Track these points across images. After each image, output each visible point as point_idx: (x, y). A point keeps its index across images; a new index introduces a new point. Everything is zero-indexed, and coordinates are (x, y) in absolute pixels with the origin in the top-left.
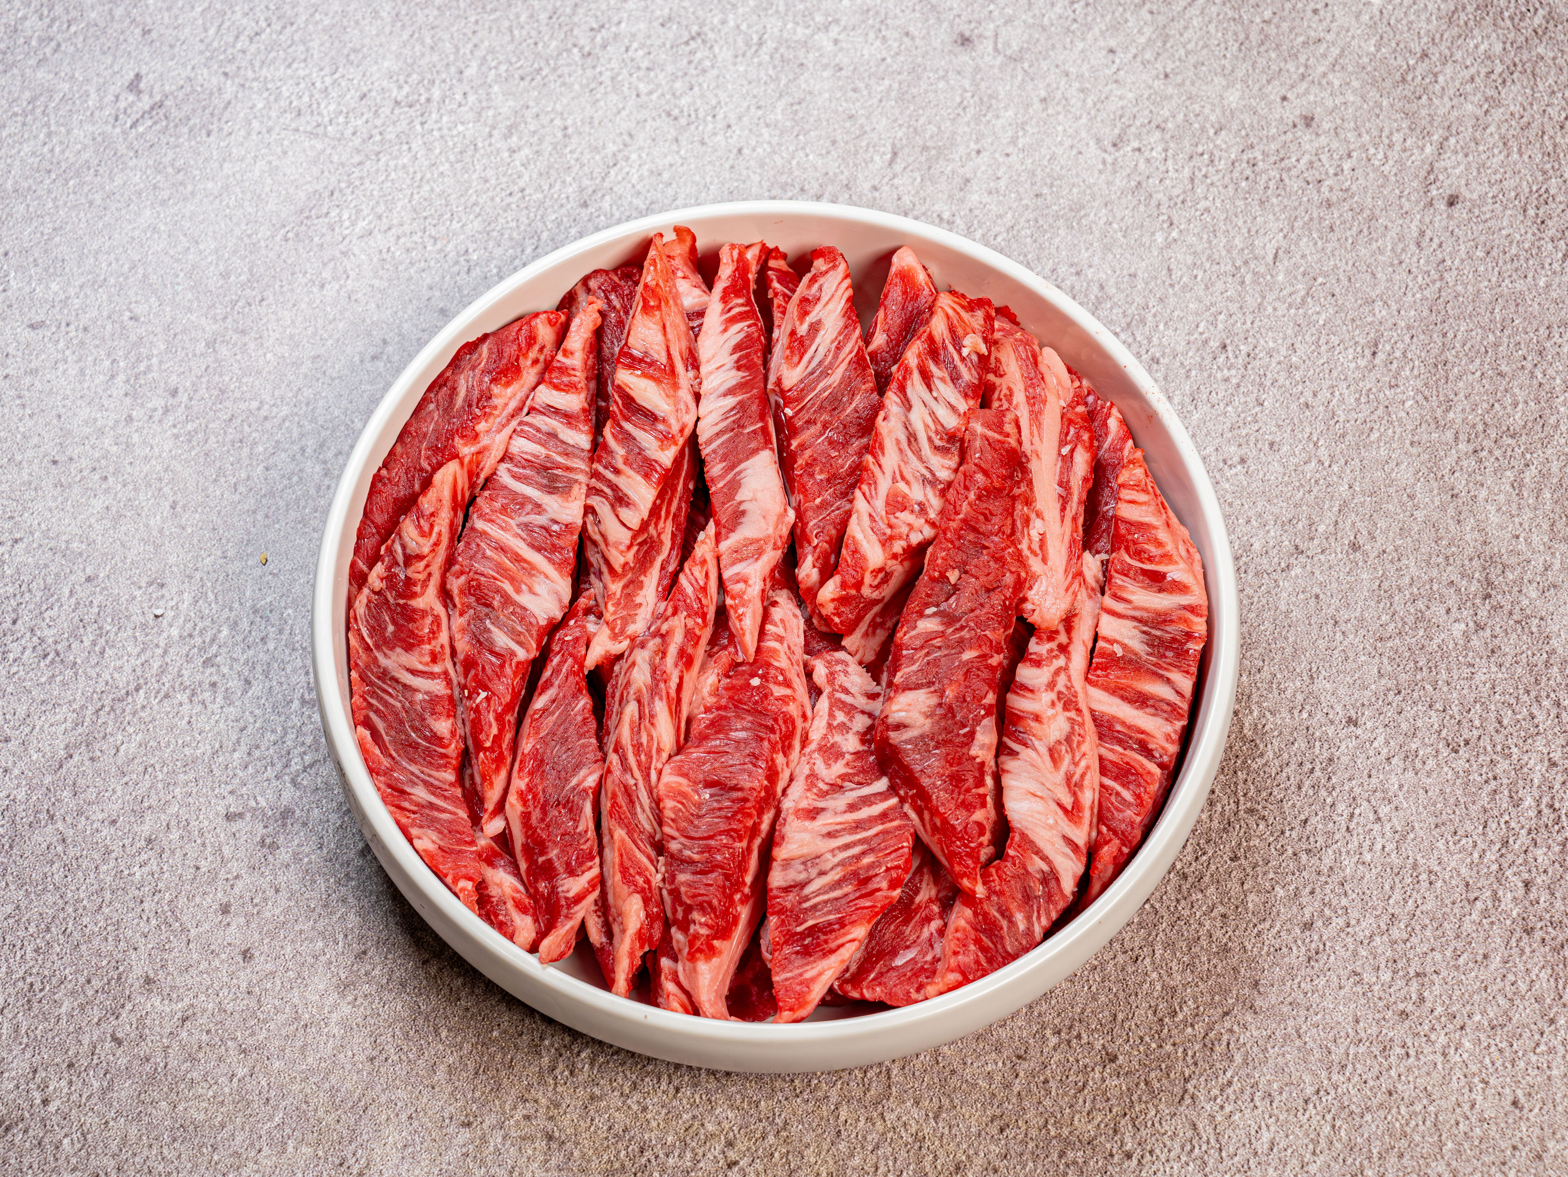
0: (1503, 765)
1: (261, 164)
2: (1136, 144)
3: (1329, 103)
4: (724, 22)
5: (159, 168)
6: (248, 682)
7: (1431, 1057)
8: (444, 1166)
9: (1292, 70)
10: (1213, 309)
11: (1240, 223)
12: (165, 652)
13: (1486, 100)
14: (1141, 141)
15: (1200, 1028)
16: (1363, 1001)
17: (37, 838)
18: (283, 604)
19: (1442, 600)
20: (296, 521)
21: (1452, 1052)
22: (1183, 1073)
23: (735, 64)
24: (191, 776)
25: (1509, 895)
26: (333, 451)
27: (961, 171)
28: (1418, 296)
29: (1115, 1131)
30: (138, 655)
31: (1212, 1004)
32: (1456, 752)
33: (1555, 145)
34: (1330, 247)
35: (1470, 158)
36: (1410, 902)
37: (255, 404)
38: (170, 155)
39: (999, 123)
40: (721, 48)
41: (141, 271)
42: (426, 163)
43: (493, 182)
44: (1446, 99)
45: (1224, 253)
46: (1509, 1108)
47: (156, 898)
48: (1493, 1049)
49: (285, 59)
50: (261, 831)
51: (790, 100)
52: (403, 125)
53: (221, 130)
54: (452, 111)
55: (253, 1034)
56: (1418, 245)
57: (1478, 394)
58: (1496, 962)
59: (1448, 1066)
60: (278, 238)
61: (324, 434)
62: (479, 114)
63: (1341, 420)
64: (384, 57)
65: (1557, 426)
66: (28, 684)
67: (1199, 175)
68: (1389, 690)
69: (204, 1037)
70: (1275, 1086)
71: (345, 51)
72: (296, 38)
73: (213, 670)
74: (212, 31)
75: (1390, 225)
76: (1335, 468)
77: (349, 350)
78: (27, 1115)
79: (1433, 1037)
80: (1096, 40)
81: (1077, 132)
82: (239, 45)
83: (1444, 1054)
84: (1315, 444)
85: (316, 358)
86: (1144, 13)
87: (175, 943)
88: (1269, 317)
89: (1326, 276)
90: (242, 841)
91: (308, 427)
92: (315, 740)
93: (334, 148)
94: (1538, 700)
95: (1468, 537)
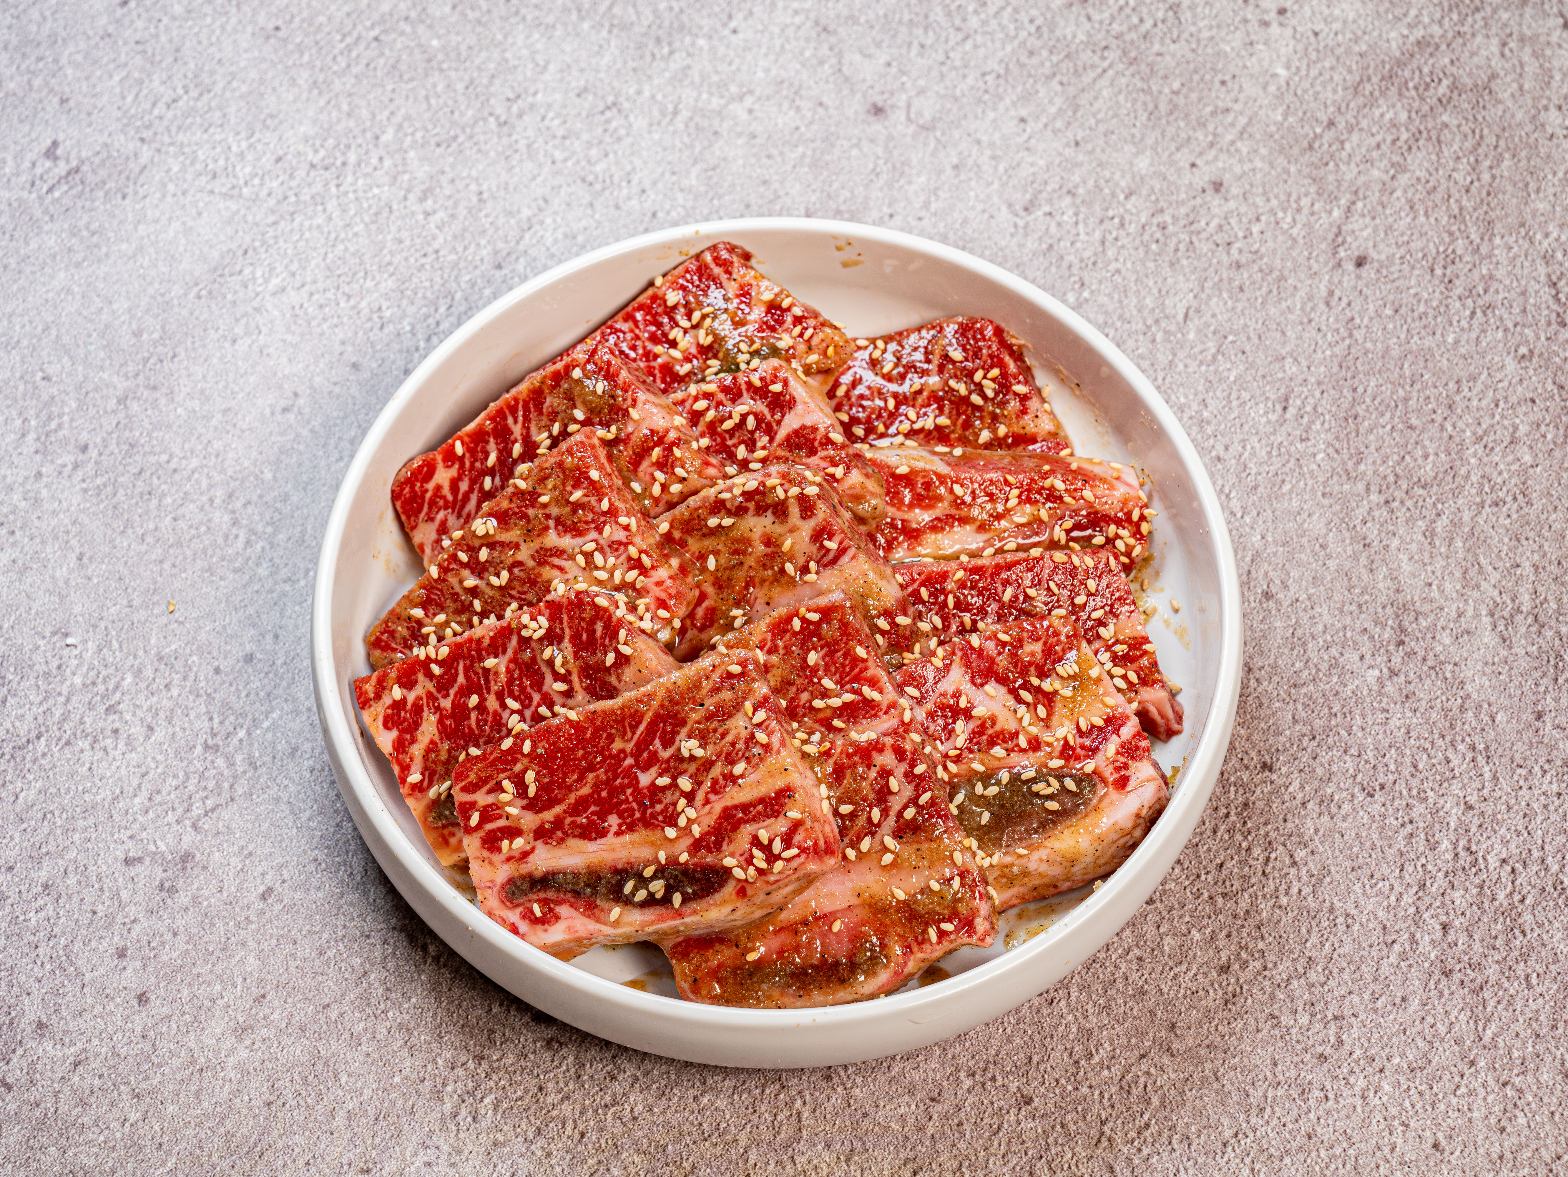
0: (1419, 809)
1: (176, 225)
2: (1047, 209)
3: (1238, 170)
4: (639, 92)
5: (74, 232)
6: (150, 728)
7: (1350, 1100)
9: (1201, 138)
11: (1151, 283)
12: (68, 700)
13: (1393, 165)
14: (1052, 205)
15: (1117, 1070)
16: (1281, 1044)
18: (188, 651)
19: (1356, 647)
20: (203, 570)
21: (1372, 1095)
22: (1099, 1115)
23: (650, 132)
24: (91, 821)
25: (1427, 937)
26: (242, 501)
28: (1328, 353)
30: (41, 704)
31: (1128, 1046)
32: (1372, 796)
33: (1461, 209)
34: (1240, 306)
35: (1378, 221)
36: (1328, 945)
37: (164, 458)
38: (86, 218)
39: (912, 189)
40: (636, 117)
41: (54, 332)
42: (341, 224)
43: (408, 242)
45: (1135, 312)
46: (1429, 1150)
47: (51, 944)
48: (1413, 1092)
49: (202, 125)
50: (159, 874)
51: (705, 166)
52: (318, 187)
53: (136, 193)
54: (366, 175)
55: (147, 1078)
56: (1328, 304)
57: (1389, 446)
58: (1414, 1004)
59: (1367, 1109)
60: (191, 296)
61: (233, 484)
62: (395, 178)
63: (1253, 472)
64: (300, 123)
65: (1467, 477)
67: (1110, 238)
68: (1304, 735)
69: (97, 1082)
70: (1193, 1129)
71: (262, 116)
72: (213, 104)
73: (116, 717)
74: (129, 99)
75: (1299, 285)
76: (1247, 519)
77: (259, 402)
79: (1352, 1080)
80: (1007, 110)
81: (989, 197)
82: (156, 112)
83: (1364, 1097)
84: (1227, 496)
85: (226, 411)
86: (1055, 84)
87: (69, 987)
88: (1180, 373)
89: (1236, 334)
90: (140, 885)
91: (217, 478)
92: (218, 785)
93: (249, 208)
94: (1453, 743)
95: (1380, 585)
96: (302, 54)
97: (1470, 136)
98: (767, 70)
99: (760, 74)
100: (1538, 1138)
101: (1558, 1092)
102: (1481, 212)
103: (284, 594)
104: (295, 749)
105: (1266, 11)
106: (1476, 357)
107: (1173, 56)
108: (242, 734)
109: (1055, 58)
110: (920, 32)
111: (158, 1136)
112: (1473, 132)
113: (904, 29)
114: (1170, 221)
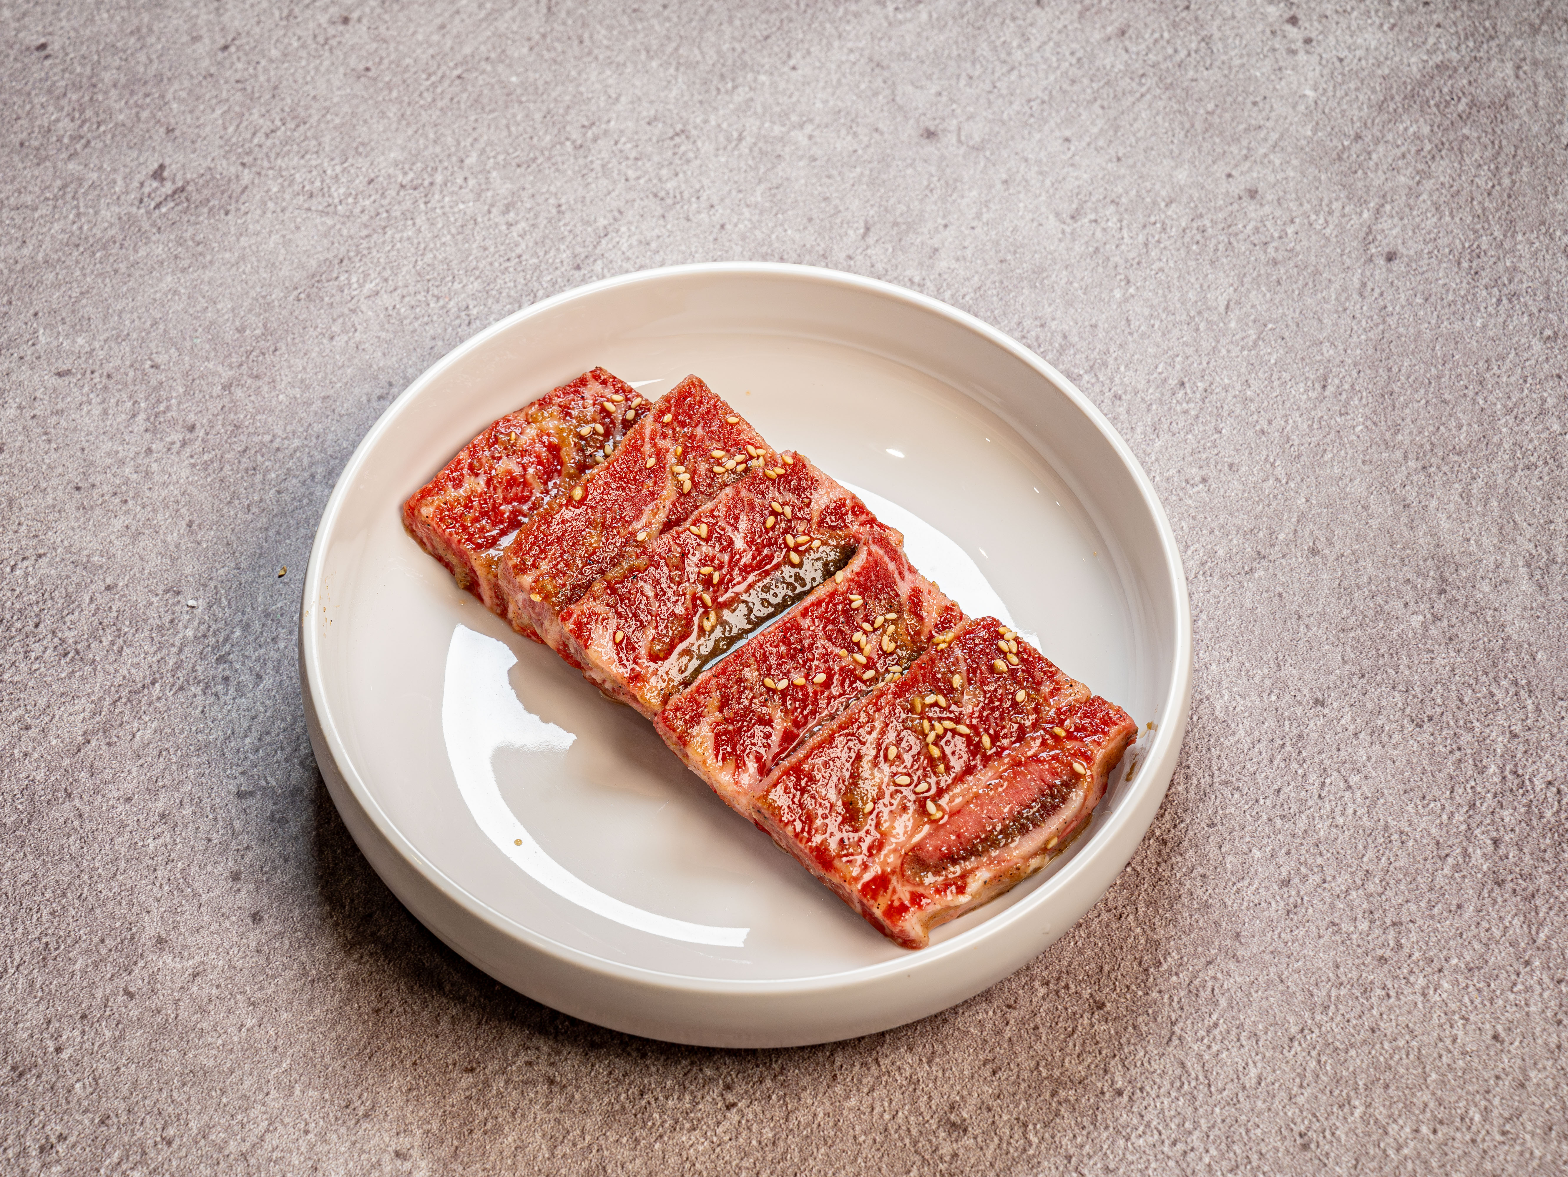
0: (1466, 737)
1: (276, 237)
2: (1093, 217)
3: (1271, 178)
4: (706, 122)
5: (180, 242)
6: (259, 677)
7: (1411, 997)
8: (448, 1108)
9: (1236, 151)
10: (1170, 353)
11: (1193, 280)
12: (180, 650)
13: (1418, 172)
14: (1097, 213)
15: (1184, 976)
16: (1342, 949)
17: (54, 813)
18: (293, 609)
19: (1400, 596)
21: (1431, 992)
22: (1169, 1017)
23: (716, 156)
24: (204, 758)
25: (1479, 851)
27: (930, 242)
28: (1363, 337)
29: (1106, 1071)
30: (155, 653)
31: (1195, 955)
32: (1421, 727)
33: (1484, 209)
34: (1277, 298)
35: (1406, 221)
36: (1384, 859)
37: (268, 438)
38: (191, 231)
39: (964, 202)
40: (703, 143)
41: (162, 327)
42: (429, 235)
43: (492, 249)
44: (1380, 173)
45: (1178, 305)
46: (1489, 1041)
47: (169, 867)
48: (1471, 989)
49: (298, 152)
50: (271, 807)
51: (769, 185)
52: (408, 204)
53: (238, 209)
54: (452, 193)
55: (261, 988)
56: (1361, 294)
57: (1424, 418)
58: (1469, 911)
59: (1428, 1005)
60: (291, 298)
62: (479, 195)
63: (1296, 443)
64: (390, 149)
65: (1500, 444)
66: (49, 679)
67: (1152, 241)
68: (1353, 674)
69: (215, 991)
70: (1260, 1027)
71: (355, 145)
72: (309, 134)
73: (226, 666)
74: (231, 130)
75: (1333, 278)
76: (1292, 485)
77: (356, 391)
78: (40, 1061)
79: (1412, 979)
80: (1052, 131)
81: (1037, 207)
82: (256, 141)
83: (1424, 995)
84: (1272, 464)
85: (325, 398)
86: (1096, 107)
87: (187, 907)
88: (1223, 358)
89: (1276, 322)
90: (252, 817)
91: (318, 459)
93: (343, 223)
94: (1496, 679)
95: (1421, 541)
96: (391, 90)
97: (1490, 147)
98: (825, 102)
99: (819, 105)
102: (1503, 212)
105: (1293, 41)
106: (1504, 339)
107: (1207, 81)
109: (1095, 86)
110: (968, 65)
111: (273, 1040)
112: (1493, 143)
113: (952, 63)
114: (1209, 224)
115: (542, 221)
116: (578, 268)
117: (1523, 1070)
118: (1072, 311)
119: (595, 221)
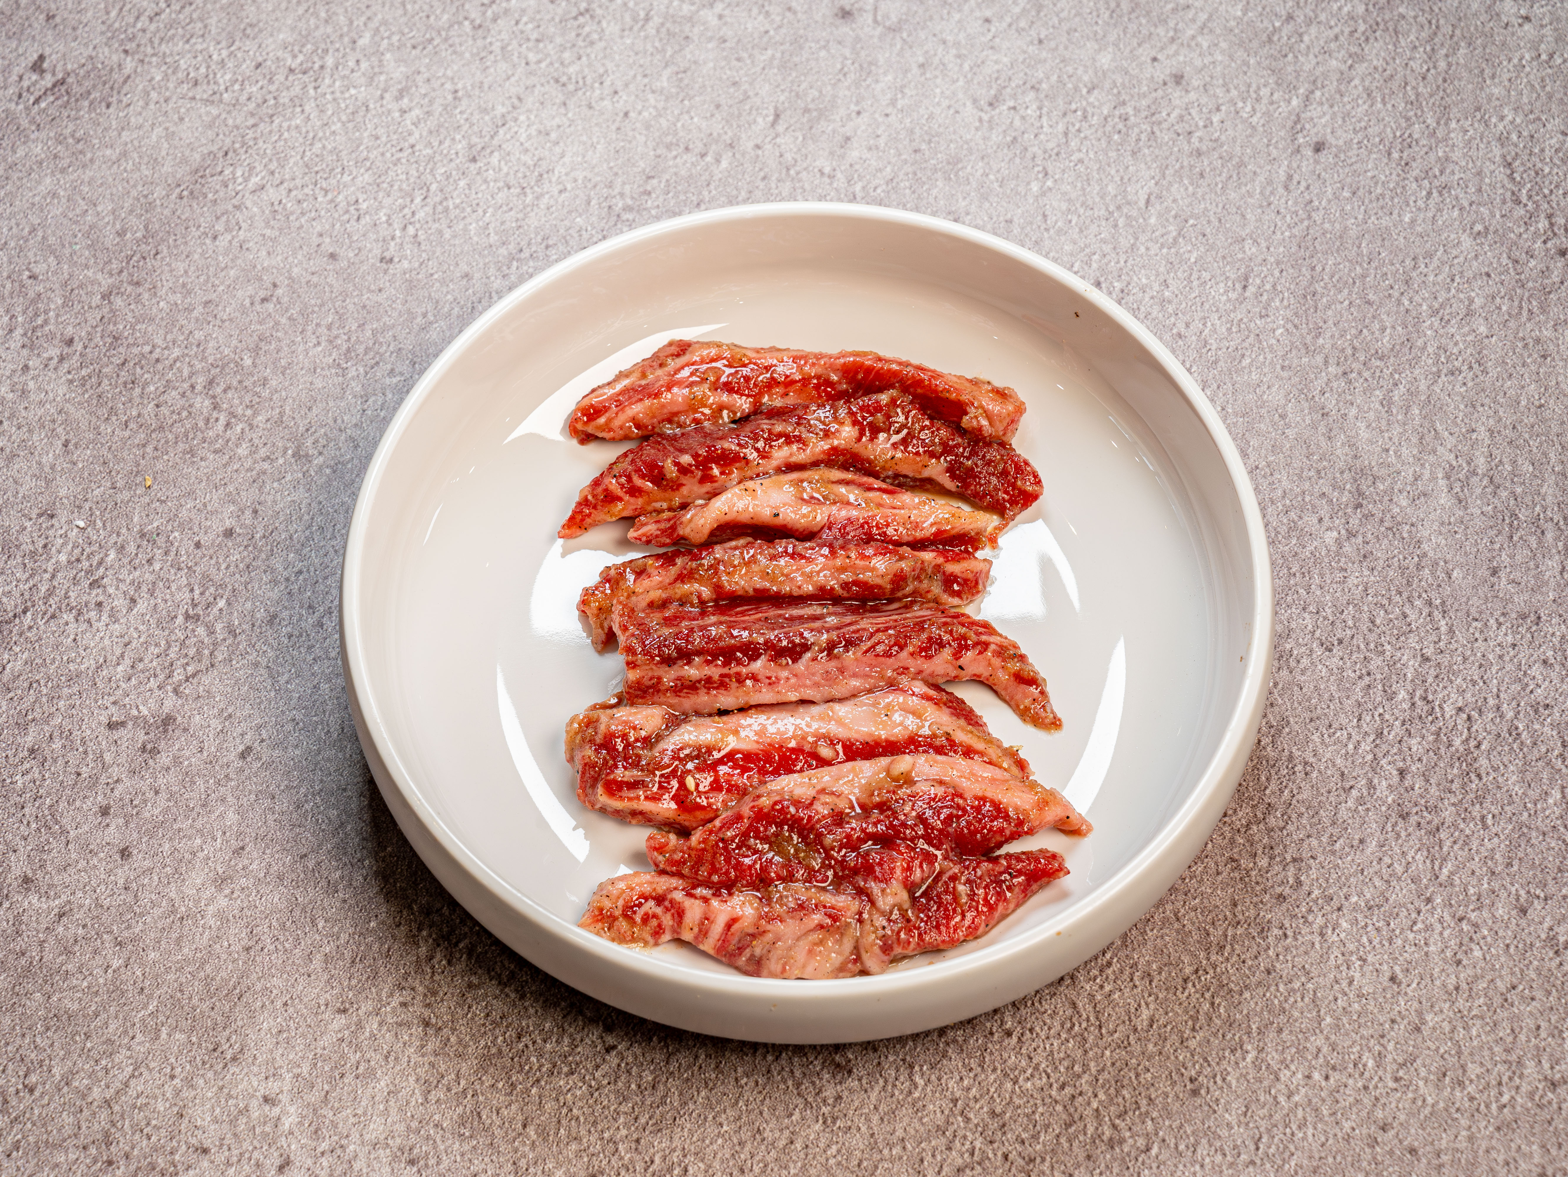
0: (1376, 662)
1: (159, 131)
2: (1011, 103)
3: (1198, 63)
5: (60, 140)
7: (1309, 937)
8: (319, 1051)
9: (1162, 34)
10: (1087, 250)
11: (1113, 172)
12: (53, 576)
13: (1350, 56)
14: (1016, 99)
16: (1240, 886)
18: (170, 528)
19: (1314, 510)
20: (184, 452)
21: (1330, 931)
23: (622, 37)
24: (75, 689)
25: (1384, 783)
26: (222, 386)
27: (842, 130)
28: (1287, 234)
30: (27, 580)
32: (1330, 650)
33: (1418, 95)
35: (1336, 108)
36: (1286, 791)
37: (147, 348)
38: (71, 127)
39: (879, 87)
40: (609, 23)
41: (40, 233)
42: (319, 123)
43: (384, 139)
44: (1311, 56)
45: (1097, 200)
46: (1386, 983)
47: (37, 804)
48: (1370, 928)
49: (184, 36)
50: (141, 737)
51: (676, 69)
52: (297, 90)
53: (120, 102)
54: (344, 77)
55: (129, 927)
56: (1286, 188)
57: (1347, 321)
58: (1372, 846)
59: (1325, 945)
60: (174, 196)
61: (213, 371)
62: (372, 79)
64: (279, 30)
65: (1424, 348)
67: (1073, 130)
69: (80, 931)
70: (1154, 967)
71: (242, 26)
72: (195, 16)
73: (100, 591)
74: (113, 14)
75: (1258, 171)
77: (239, 294)
79: (1310, 918)
80: (972, 11)
81: (954, 93)
82: (139, 25)
83: (1322, 935)
85: (207, 303)
87: (54, 844)
88: (1141, 256)
89: (1197, 218)
90: (123, 747)
91: (199, 366)
92: (198, 652)
93: (229, 112)
94: (1410, 600)
95: (1339, 452)
97: (1427, 26)
100: (1493, 969)
101: (1513, 926)
102: (1438, 97)
103: (264, 473)
104: (274, 617)
106: (1432, 235)
108: (222, 603)
111: (139, 981)
112: (1430, 22)
114: (1131, 112)
115: (437, 108)
116: (474, 160)
117: (1420, 1014)
118: (987, 205)
119: (493, 108)
